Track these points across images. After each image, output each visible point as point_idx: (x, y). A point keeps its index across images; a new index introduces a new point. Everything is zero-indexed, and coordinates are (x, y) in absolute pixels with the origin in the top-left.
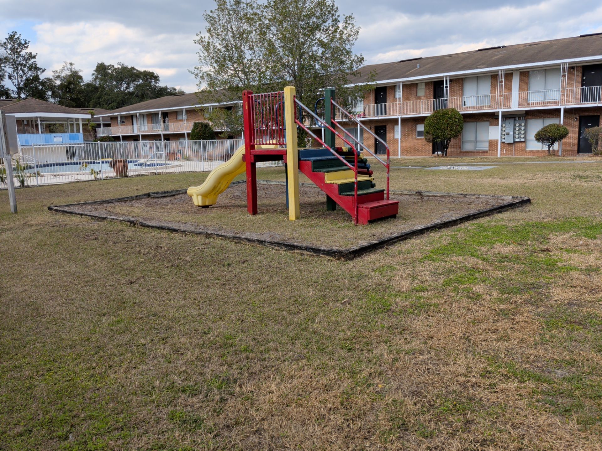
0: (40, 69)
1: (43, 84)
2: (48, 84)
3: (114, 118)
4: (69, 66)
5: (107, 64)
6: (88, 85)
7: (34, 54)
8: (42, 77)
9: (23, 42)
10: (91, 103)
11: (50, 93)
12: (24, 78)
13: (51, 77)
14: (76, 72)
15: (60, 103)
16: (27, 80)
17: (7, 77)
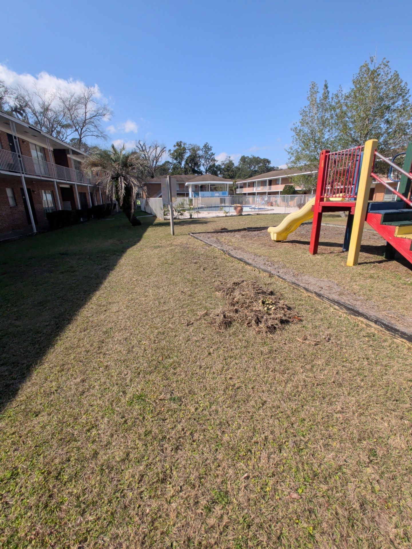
0: (216, 160)
1: (217, 167)
2: (219, 168)
3: (245, 184)
4: (228, 158)
5: (246, 156)
6: (236, 167)
7: (214, 153)
8: (217, 164)
9: (210, 147)
10: (237, 176)
11: (219, 172)
12: (209, 165)
13: (220, 164)
14: (231, 161)
15: (223, 177)
16: (210, 166)
17: (202, 165)
